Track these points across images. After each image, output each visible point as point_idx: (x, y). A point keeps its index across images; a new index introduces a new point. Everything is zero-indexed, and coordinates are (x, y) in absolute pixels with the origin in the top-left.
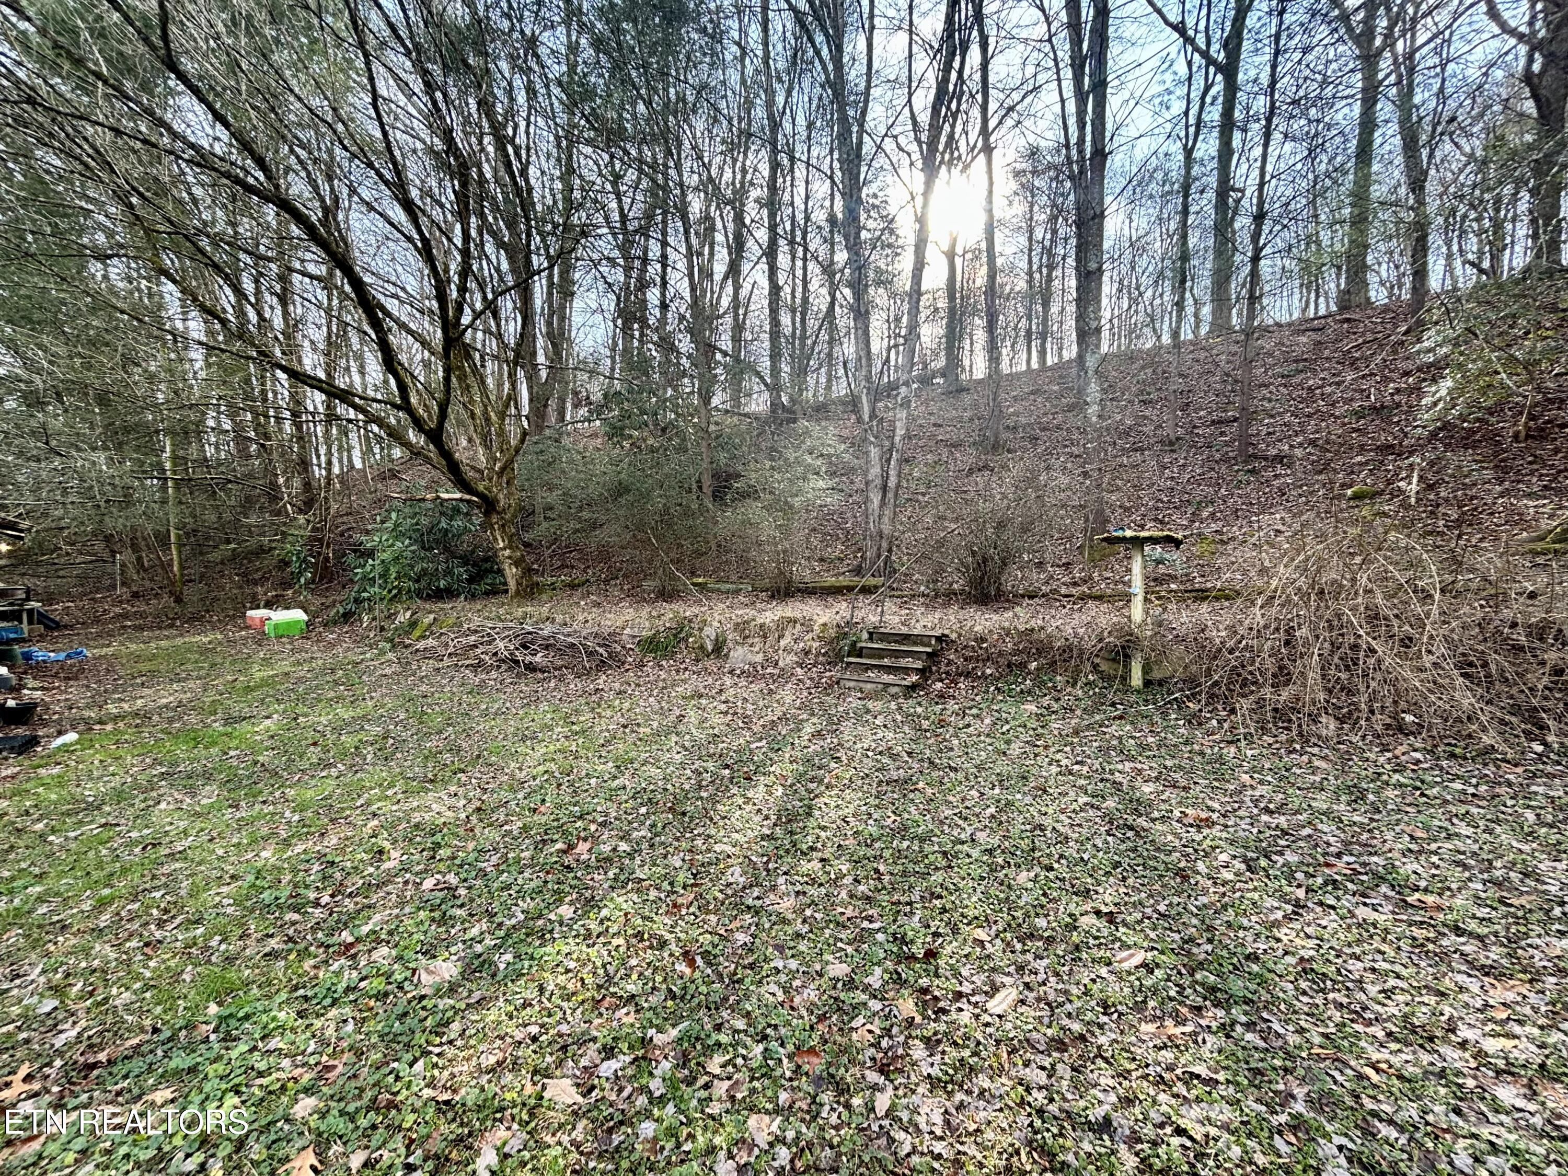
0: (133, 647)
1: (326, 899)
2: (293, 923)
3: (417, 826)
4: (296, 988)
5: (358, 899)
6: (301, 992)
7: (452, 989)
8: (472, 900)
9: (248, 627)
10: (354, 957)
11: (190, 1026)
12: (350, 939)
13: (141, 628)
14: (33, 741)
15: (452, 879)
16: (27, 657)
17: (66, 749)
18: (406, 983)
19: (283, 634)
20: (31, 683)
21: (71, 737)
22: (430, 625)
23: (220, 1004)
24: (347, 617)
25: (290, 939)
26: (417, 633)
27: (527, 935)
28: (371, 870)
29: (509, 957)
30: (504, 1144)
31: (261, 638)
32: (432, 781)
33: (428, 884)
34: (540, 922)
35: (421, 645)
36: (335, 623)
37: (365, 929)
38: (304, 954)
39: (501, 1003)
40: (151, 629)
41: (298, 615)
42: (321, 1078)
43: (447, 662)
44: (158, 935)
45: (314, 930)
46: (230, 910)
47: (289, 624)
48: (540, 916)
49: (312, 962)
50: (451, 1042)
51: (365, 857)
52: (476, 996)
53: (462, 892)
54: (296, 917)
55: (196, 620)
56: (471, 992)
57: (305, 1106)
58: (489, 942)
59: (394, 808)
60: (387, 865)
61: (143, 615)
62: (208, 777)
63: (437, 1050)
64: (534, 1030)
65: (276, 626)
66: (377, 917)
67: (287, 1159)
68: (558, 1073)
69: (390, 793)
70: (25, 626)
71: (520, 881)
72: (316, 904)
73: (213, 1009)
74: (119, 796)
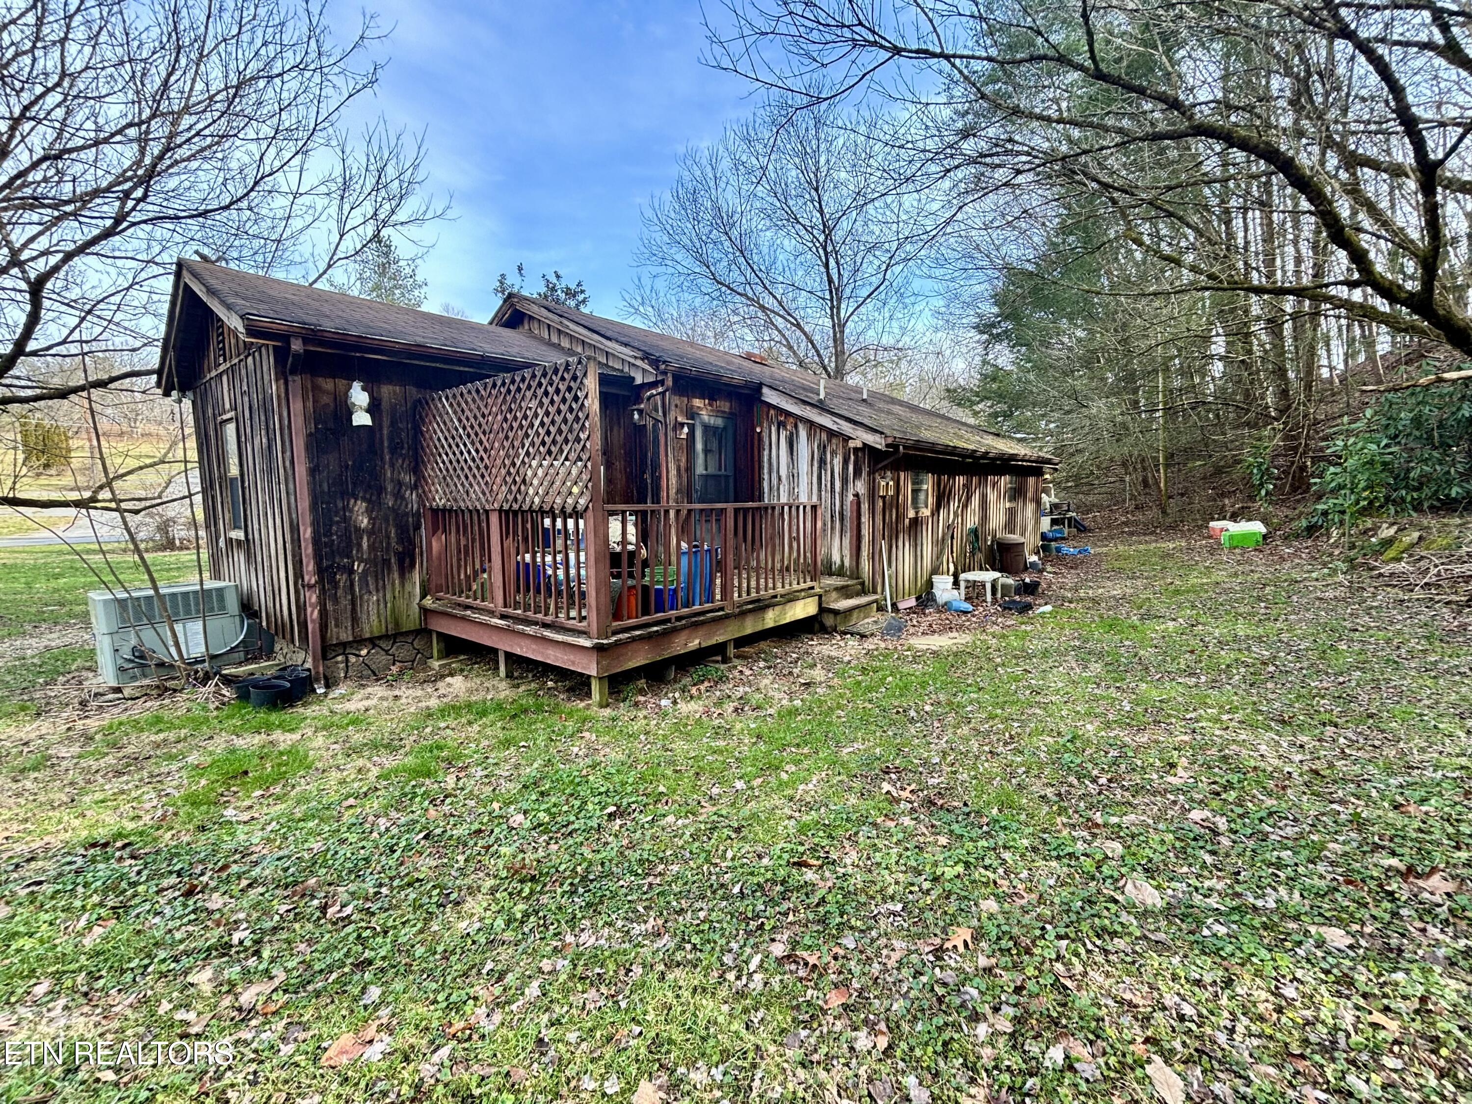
0: (1121, 548)
1: (1103, 781)
2: (1071, 785)
3: (1225, 759)
4: (1044, 831)
5: (1126, 794)
6: (1045, 836)
7: (1145, 914)
8: (1227, 855)
9: (1210, 537)
10: (1094, 836)
11: (979, 813)
12: (1100, 821)
13: (1132, 534)
14: (1028, 607)
15: (1222, 823)
16: (1058, 550)
17: (1042, 615)
18: (1109, 881)
19: (1237, 545)
20: (1049, 569)
21: (1048, 608)
22: (1412, 545)
23: (1000, 811)
24: (1311, 530)
25: (1059, 795)
26: (1391, 553)
27: (1265, 927)
28: (1155, 776)
29: (1222, 930)
30: (1078, 1060)
31: (1215, 548)
32: (1283, 722)
33: (1196, 815)
34: (1292, 925)
35: (1386, 570)
36: (1297, 536)
37: (1114, 820)
38: (1062, 811)
39: (1176, 960)
40: (1139, 534)
41: (1258, 527)
42: (1010, 897)
43: (1418, 593)
44: (1000, 749)
45: (1081, 798)
46: (1042, 755)
47: (1245, 536)
48: (1296, 918)
49: (1065, 820)
50: (1106, 952)
51: (1158, 763)
52: (1161, 936)
53: (1225, 841)
54: (1075, 782)
55: (1172, 528)
56: (1158, 929)
57: (991, 905)
58: (1213, 902)
59: (1217, 732)
60: (1170, 779)
61: (1136, 523)
62: (1100, 656)
63: (1090, 946)
64: (1188, 1010)
65: (1231, 537)
66: (1132, 817)
67: (959, 925)
68: (1180, 1067)
69: (1225, 717)
70: (1066, 530)
71: (1301, 869)
72: (1094, 781)
73: (995, 811)
74: (1045, 653)
